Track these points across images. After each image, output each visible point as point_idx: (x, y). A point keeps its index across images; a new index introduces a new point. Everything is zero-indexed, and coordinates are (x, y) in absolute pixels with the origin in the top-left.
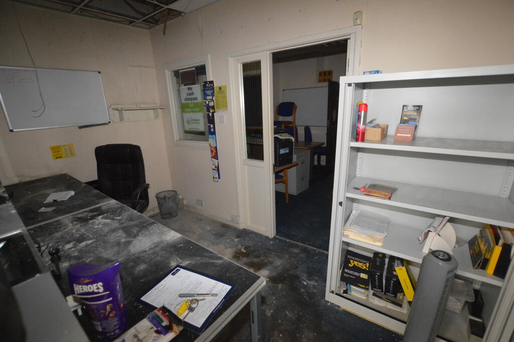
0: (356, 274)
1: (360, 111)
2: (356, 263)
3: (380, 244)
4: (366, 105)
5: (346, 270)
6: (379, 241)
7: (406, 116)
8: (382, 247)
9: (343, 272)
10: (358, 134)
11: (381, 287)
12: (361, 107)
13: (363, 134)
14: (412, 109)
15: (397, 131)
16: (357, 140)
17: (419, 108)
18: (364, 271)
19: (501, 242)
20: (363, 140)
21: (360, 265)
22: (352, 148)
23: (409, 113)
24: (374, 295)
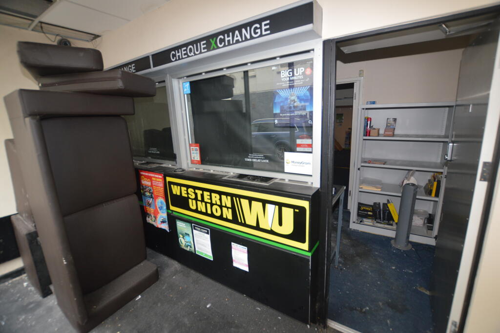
0: (365, 213)
1: (368, 121)
2: (364, 208)
3: (380, 190)
4: (371, 119)
5: (360, 212)
6: (379, 188)
7: (389, 123)
8: (381, 191)
9: (358, 212)
10: (367, 132)
11: (380, 218)
12: (368, 119)
13: (369, 132)
14: (392, 120)
15: (385, 131)
16: (366, 136)
17: (395, 120)
18: (370, 211)
19: (436, 180)
20: (369, 136)
21: (367, 209)
22: (364, 140)
23: (391, 122)
24: (377, 222)
